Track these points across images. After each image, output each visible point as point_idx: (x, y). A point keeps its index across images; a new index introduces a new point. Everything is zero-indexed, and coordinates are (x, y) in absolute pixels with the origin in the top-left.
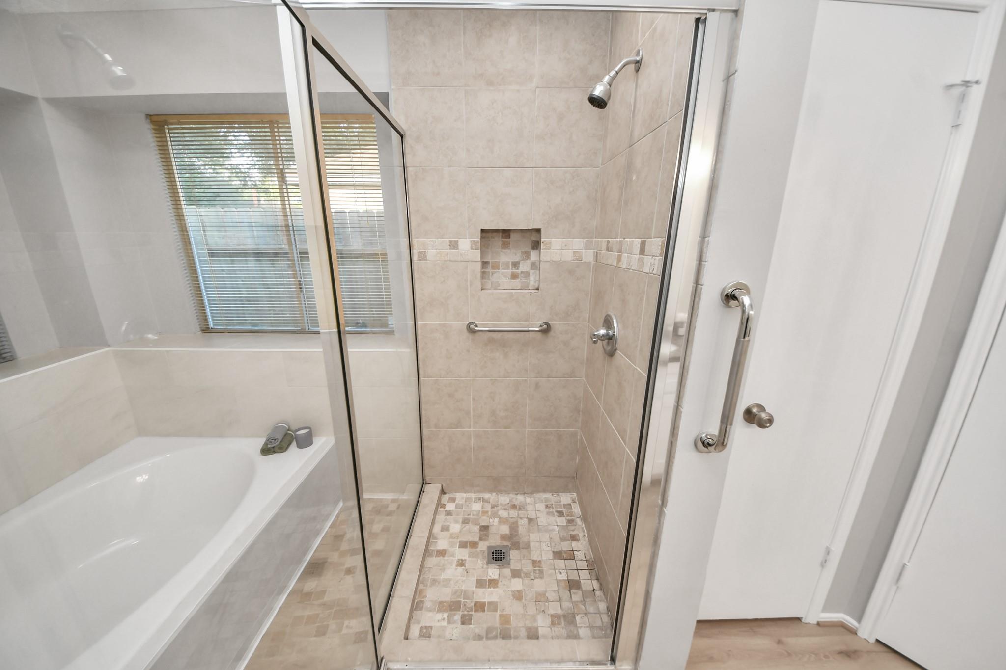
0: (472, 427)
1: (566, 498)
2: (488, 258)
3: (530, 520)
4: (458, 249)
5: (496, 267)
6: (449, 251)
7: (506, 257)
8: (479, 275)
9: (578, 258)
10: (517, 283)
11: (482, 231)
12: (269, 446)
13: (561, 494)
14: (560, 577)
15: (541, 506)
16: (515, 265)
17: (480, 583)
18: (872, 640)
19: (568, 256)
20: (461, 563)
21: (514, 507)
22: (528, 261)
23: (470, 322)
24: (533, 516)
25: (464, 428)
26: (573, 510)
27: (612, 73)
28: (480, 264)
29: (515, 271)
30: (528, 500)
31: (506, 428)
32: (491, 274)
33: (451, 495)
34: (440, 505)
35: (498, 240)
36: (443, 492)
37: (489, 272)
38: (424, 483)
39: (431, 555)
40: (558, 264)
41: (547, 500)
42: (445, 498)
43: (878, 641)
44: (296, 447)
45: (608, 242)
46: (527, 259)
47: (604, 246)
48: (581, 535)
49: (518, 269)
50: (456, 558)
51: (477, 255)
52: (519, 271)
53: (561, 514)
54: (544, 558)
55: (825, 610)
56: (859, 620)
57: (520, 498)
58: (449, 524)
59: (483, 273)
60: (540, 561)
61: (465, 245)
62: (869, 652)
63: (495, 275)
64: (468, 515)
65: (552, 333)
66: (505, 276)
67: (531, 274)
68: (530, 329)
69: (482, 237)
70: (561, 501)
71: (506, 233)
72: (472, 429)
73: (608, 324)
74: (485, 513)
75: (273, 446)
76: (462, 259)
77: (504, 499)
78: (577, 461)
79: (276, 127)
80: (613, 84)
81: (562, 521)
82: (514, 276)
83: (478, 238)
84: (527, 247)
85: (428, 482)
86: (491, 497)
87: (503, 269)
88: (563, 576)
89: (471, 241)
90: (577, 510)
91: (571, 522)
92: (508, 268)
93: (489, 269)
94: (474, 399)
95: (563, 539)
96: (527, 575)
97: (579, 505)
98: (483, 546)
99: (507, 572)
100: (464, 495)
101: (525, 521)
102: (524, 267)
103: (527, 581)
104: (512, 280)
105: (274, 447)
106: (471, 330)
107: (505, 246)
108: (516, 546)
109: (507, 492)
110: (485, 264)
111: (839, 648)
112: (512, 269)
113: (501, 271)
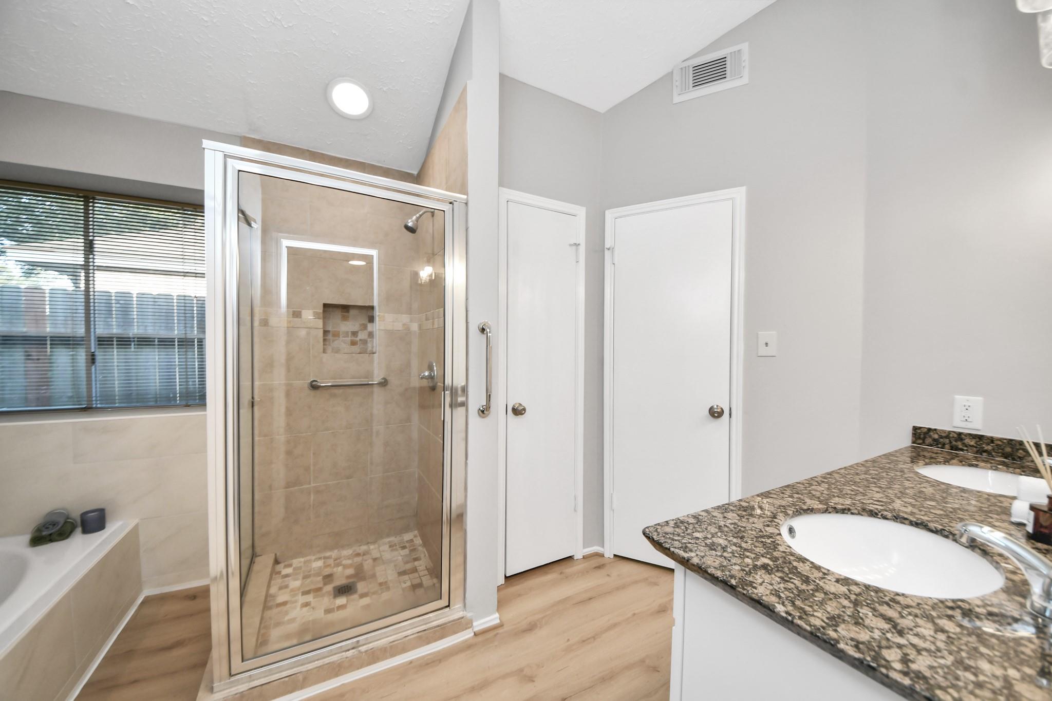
0: (312, 483)
1: (407, 537)
2: (329, 328)
3: (375, 560)
4: (301, 318)
5: (336, 335)
6: (292, 319)
7: (347, 326)
8: (321, 340)
9: (407, 328)
10: (356, 348)
11: (325, 305)
12: (44, 533)
13: (403, 535)
14: (404, 585)
15: (386, 547)
16: (355, 334)
17: (328, 611)
18: (612, 556)
19: (399, 326)
20: (307, 604)
21: (358, 555)
22: (365, 331)
23: (312, 380)
24: (378, 555)
25: (302, 485)
26: (415, 542)
27: (418, 215)
28: (321, 333)
29: (353, 338)
30: (372, 547)
31: (348, 478)
32: (331, 341)
33: (286, 563)
34: (274, 573)
35: (338, 314)
36: (277, 562)
37: (329, 339)
38: (254, 556)
39: (270, 608)
40: (390, 333)
41: (389, 542)
42: (279, 567)
43: (615, 555)
44: (81, 533)
45: (426, 315)
46: (364, 330)
47: (424, 317)
48: (422, 556)
49: (357, 337)
50: (300, 603)
51: (320, 323)
52: (358, 339)
53: (404, 548)
54: (390, 578)
55: (584, 548)
56: (603, 547)
57: (364, 548)
58: (287, 583)
59: (324, 340)
60: (386, 582)
61: (308, 315)
62: (610, 563)
63: (336, 342)
64: (309, 572)
65: (388, 387)
66: (345, 343)
67: (368, 342)
68: (370, 383)
69: (324, 311)
70: (403, 539)
71: (345, 308)
72: (313, 485)
73: (430, 368)
74: (326, 566)
75: (50, 532)
76: (305, 326)
77: (347, 552)
78: (417, 499)
79: (91, 202)
80: (419, 221)
81: (406, 551)
82: (353, 343)
83: (320, 310)
84: (364, 320)
85: (257, 554)
86: (334, 554)
87: (343, 337)
88: (408, 584)
89: (314, 312)
90: (418, 541)
91: (413, 550)
92: (348, 337)
93: (330, 337)
94: (314, 454)
95: (407, 563)
96: (374, 593)
97: (421, 538)
98: (329, 588)
99: (355, 596)
100: (302, 560)
101: (370, 561)
102: (362, 335)
103: (374, 596)
104: (352, 346)
105: (51, 534)
106: (314, 387)
107: (345, 318)
108: (363, 579)
109: (349, 546)
110: (326, 332)
111: (594, 566)
112: (351, 337)
113: (341, 338)
